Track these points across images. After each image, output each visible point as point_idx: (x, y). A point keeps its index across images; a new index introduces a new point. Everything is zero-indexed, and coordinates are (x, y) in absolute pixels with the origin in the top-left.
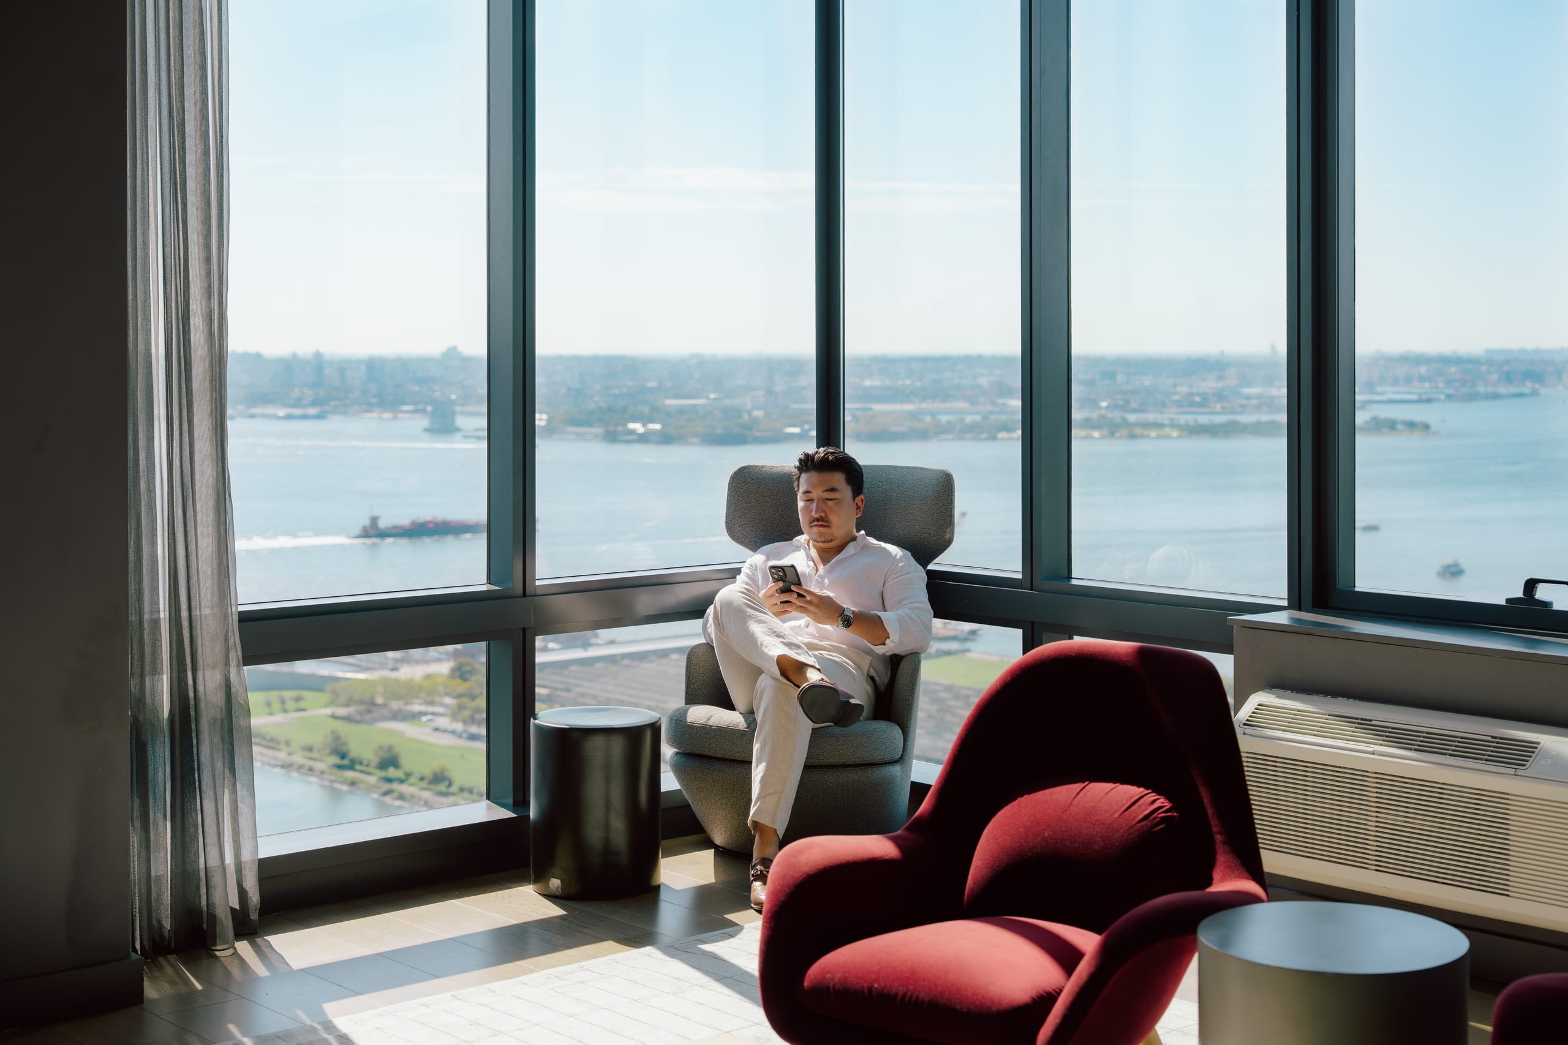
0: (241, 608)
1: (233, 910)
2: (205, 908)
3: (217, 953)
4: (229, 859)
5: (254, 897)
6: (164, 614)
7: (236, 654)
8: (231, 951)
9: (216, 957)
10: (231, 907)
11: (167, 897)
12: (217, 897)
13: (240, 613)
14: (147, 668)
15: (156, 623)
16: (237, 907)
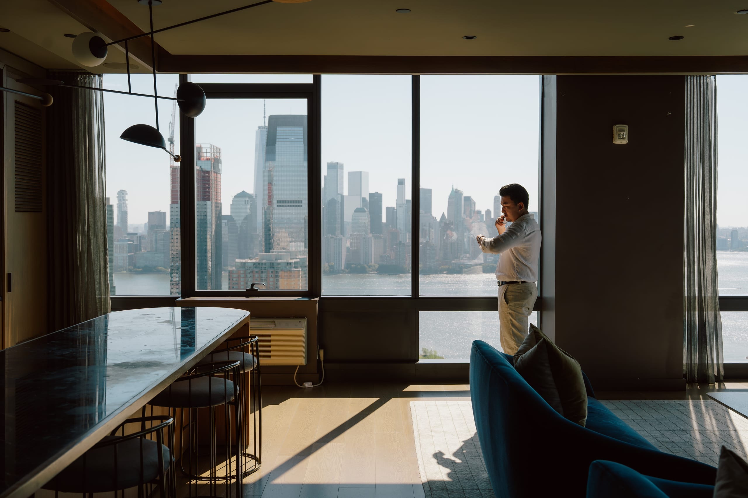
0: (719, 296)
1: (715, 376)
2: (707, 374)
3: (709, 384)
4: (715, 362)
5: (722, 373)
6: (697, 295)
7: (718, 307)
8: (713, 385)
9: (709, 385)
10: (715, 375)
11: (696, 369)
12: (710, 371)
13: (719, 297)
14: (692, 309)
15: (695, 297)
16: (716, 375)
